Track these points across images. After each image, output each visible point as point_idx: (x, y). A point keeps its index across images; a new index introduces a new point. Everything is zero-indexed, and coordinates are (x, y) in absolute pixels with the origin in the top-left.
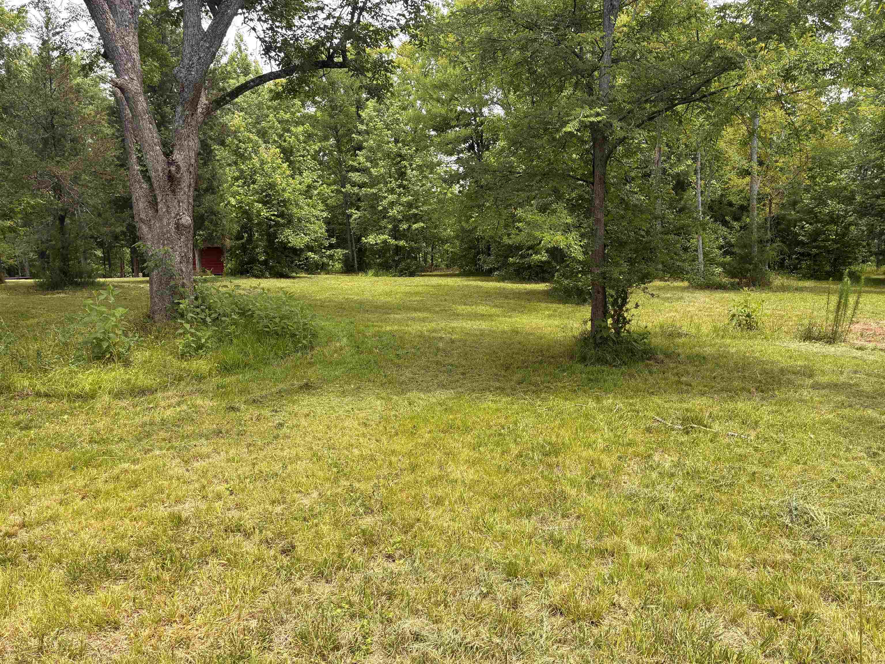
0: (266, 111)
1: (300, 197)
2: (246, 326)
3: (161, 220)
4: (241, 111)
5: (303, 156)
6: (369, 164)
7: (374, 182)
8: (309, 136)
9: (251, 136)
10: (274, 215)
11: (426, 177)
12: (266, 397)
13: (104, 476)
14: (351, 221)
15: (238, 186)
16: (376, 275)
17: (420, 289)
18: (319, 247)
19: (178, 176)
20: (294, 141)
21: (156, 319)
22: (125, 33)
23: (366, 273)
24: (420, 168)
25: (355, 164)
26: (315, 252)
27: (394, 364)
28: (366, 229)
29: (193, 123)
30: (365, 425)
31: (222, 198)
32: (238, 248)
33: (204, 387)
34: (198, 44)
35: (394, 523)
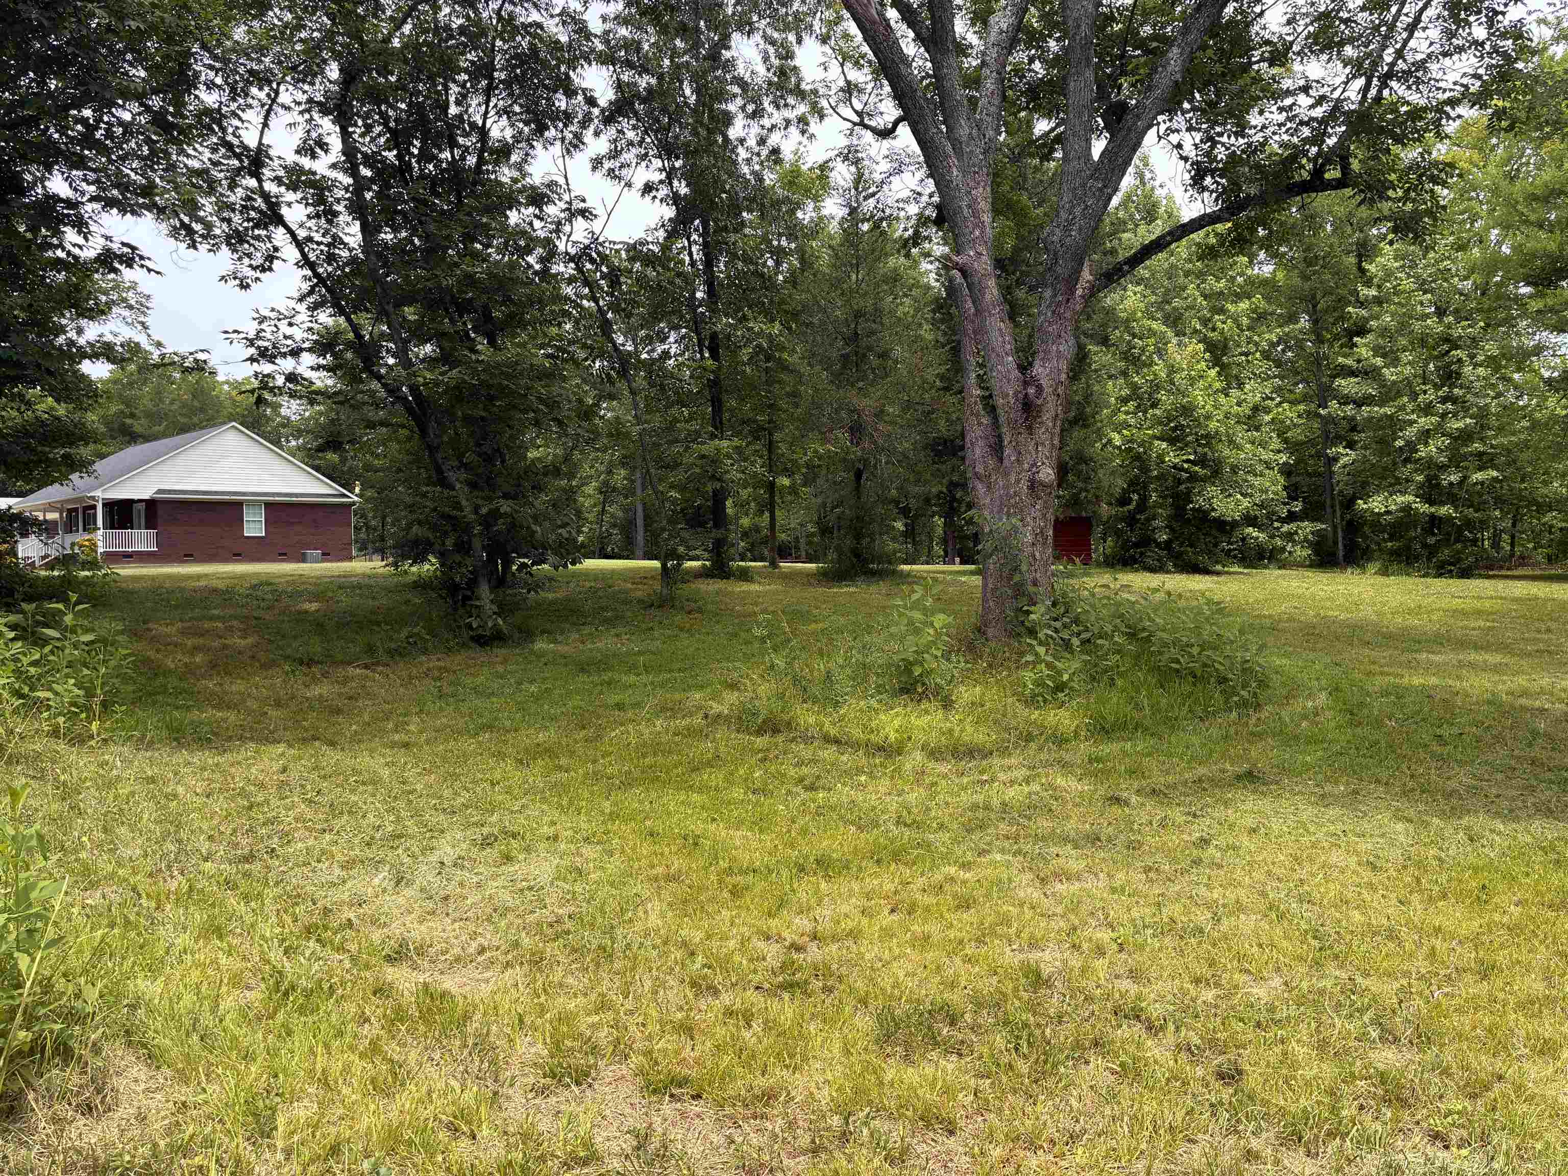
0: (1181, 280)
1: (1239, 428)
2: (1137, 657)
3: (1006, 474)
4: (1138, 284)
5: (1246, 354)
6: (1379, 361)
7: (1389, 393)
8: (1260, 318)
9: (1155, 325)
10: (1188, 461)
11: (1507, 380)
12: (1174, 787)
13: (921, 882)
14: (1335, 468)
15: (1127, 413)
16: (1384, 572)
17: (1487, 604)
18: (1268, 518)
19: (1039, 402)
20: (1231, 329)
21: (990, 635)
22: (972, 184)
23: (1363, 568)
24: (1492, 362)
25: (1349, 362)
26: (1260, 528)
27: (1433, 755)
28: (1365, 484)
29: (1068, 315)
30: (1374, 868)
31: (1100, 434)
32: (1122, 520)
33: (1067, 757)
34: (1084, 185)
35: (1446, 1072)
